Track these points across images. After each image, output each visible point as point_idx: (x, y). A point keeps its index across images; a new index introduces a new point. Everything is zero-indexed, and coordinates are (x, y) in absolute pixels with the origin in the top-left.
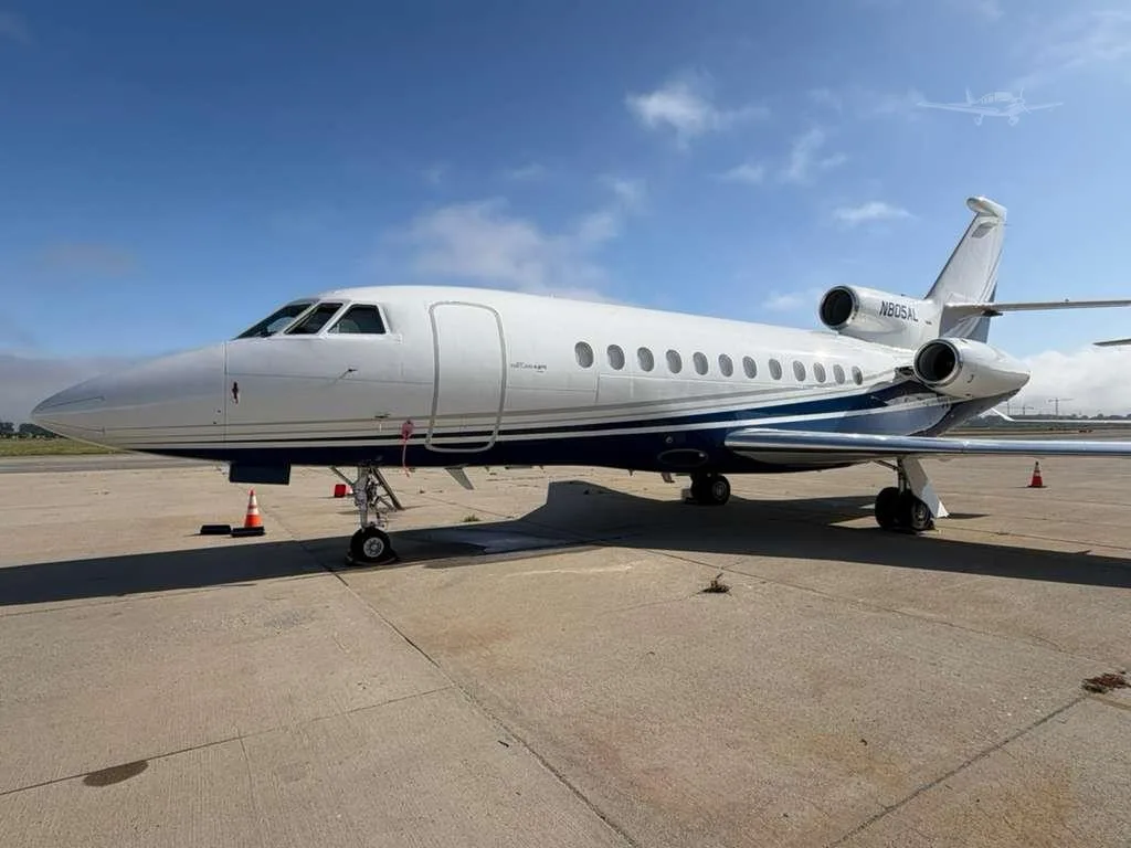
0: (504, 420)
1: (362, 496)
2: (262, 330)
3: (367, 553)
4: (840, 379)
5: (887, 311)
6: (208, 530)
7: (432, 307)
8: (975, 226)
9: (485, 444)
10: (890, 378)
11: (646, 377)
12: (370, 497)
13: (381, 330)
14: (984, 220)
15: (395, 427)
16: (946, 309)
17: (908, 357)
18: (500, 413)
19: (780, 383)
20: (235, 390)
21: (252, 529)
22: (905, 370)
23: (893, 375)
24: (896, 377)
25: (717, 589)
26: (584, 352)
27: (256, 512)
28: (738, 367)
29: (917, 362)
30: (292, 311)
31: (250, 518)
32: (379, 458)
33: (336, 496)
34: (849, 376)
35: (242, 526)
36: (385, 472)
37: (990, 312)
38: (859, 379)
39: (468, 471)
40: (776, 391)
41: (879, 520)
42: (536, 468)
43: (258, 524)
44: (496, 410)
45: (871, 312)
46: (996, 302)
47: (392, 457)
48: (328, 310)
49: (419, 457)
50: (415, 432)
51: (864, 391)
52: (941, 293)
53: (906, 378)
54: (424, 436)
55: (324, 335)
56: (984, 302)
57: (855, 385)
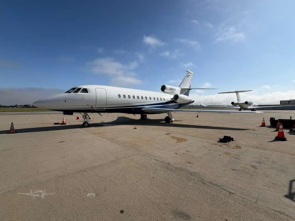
0: (107, 106)
1: (84, 117)
2: (68, 92)
3: (85, 126)
4: (161, 100)
5: (171, 89)
6: (55, 124)
7: (96, 89)
8: (187, 75)
9: (104, 109)
10: (170, 100)
11: (130, 100)
12: (86, 117)
13: (88, 92)
14: (189, 74)
15: (90, 107)
16: (182, 89)
17: (172, 96)
18: (106, 105)
19: (151, 101)
20: (65, 101)
21: (63, 123)
22: (172, 99)
23: (170, 99)
24: (171, 100)
25: (135, 128)
26: (119, 96)
27: (64, 121)
28: (144, 98)
29: (174, 97)
30: (74, 89)
31: (63, 122)
32: (87, 111)
33: (77, 119)
34: (162, 99)
35: (62, 123)
36: (88, 114)
37: (189, 89)
38: (164, 100)
39: (101, 113)
40: (150, 102)
41: (165, 121)
42: (112, 113)
43: (65, 122)
44: (105, 104)
45: (168, 89)
46: (190, 88)
47: (90, 111)
48: (79, 89)
49: (93, 111)
50: (93, 107)
51: (165, 102)
52: (181, 86)
53: (172, 100)
54: (94, 108)
55: (79, 93)
56: (188, 88)
57: (163, 101)
